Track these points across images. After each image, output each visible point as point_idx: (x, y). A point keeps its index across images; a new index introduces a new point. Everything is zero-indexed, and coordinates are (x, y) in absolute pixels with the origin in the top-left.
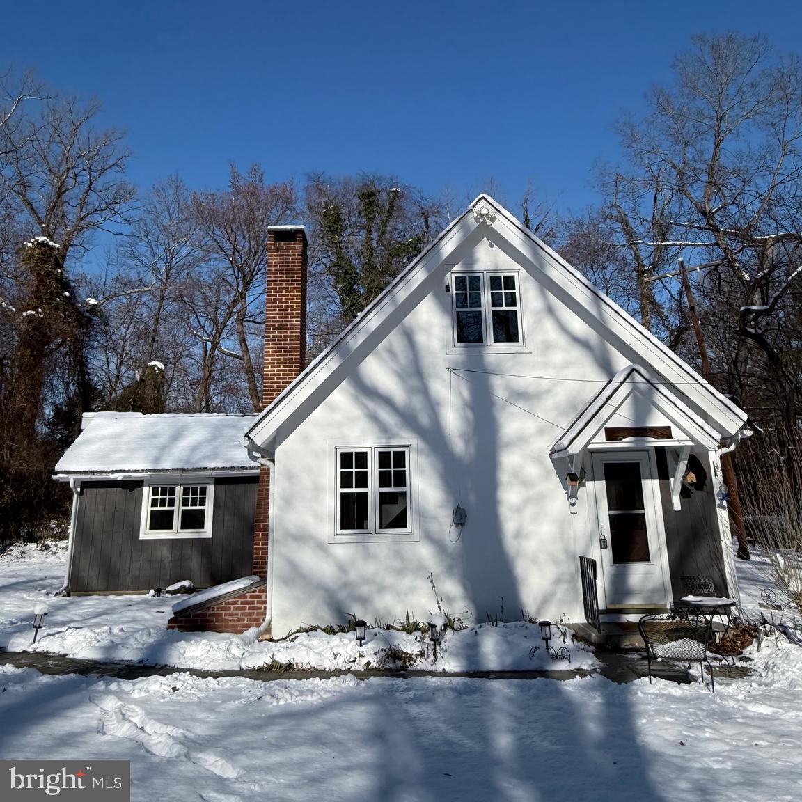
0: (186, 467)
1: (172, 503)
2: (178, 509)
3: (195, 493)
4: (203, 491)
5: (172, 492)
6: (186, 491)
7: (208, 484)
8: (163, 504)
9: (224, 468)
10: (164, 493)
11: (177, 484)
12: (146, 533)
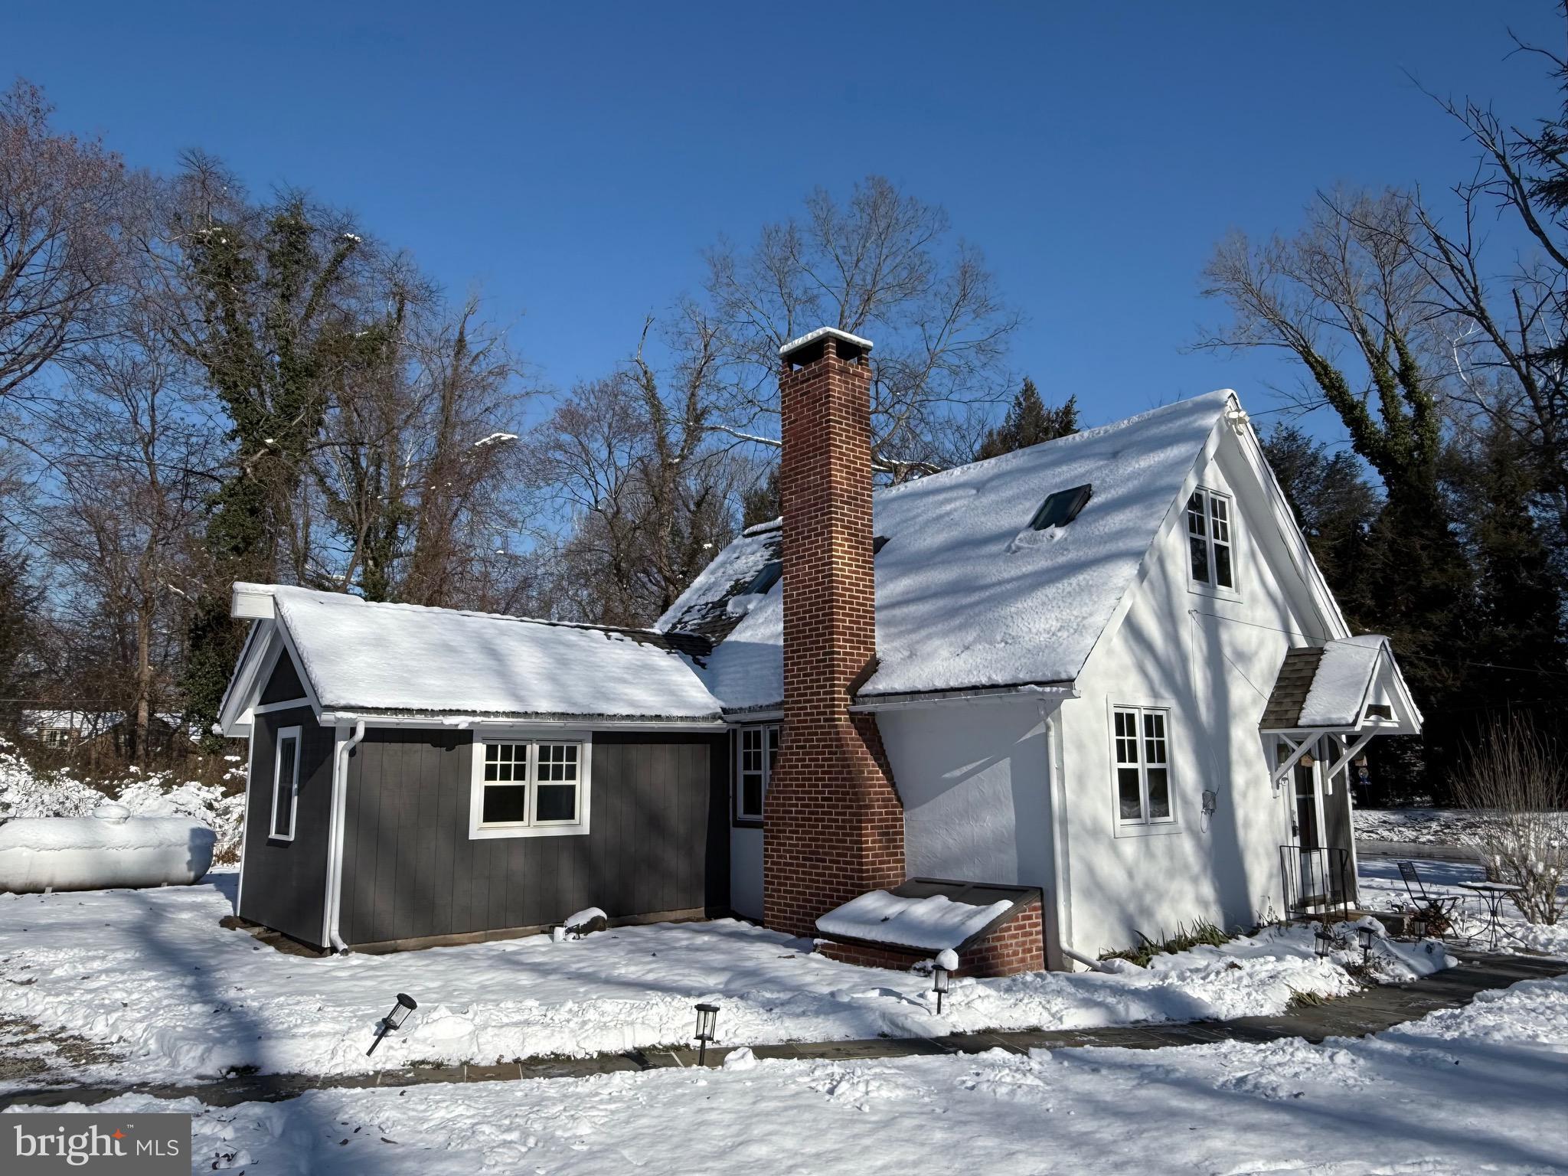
0: (571, 711)
1: (520, 774)
2: (531, 785)
3: (558, 757)
4: (572, 754)
5: (521, 754)
6: (544, 754)
7: (581, 742)
8: (505, 776)
9: (629, 717)
10: (506, 756)
11: (531, 741)
12: (480, 829)
